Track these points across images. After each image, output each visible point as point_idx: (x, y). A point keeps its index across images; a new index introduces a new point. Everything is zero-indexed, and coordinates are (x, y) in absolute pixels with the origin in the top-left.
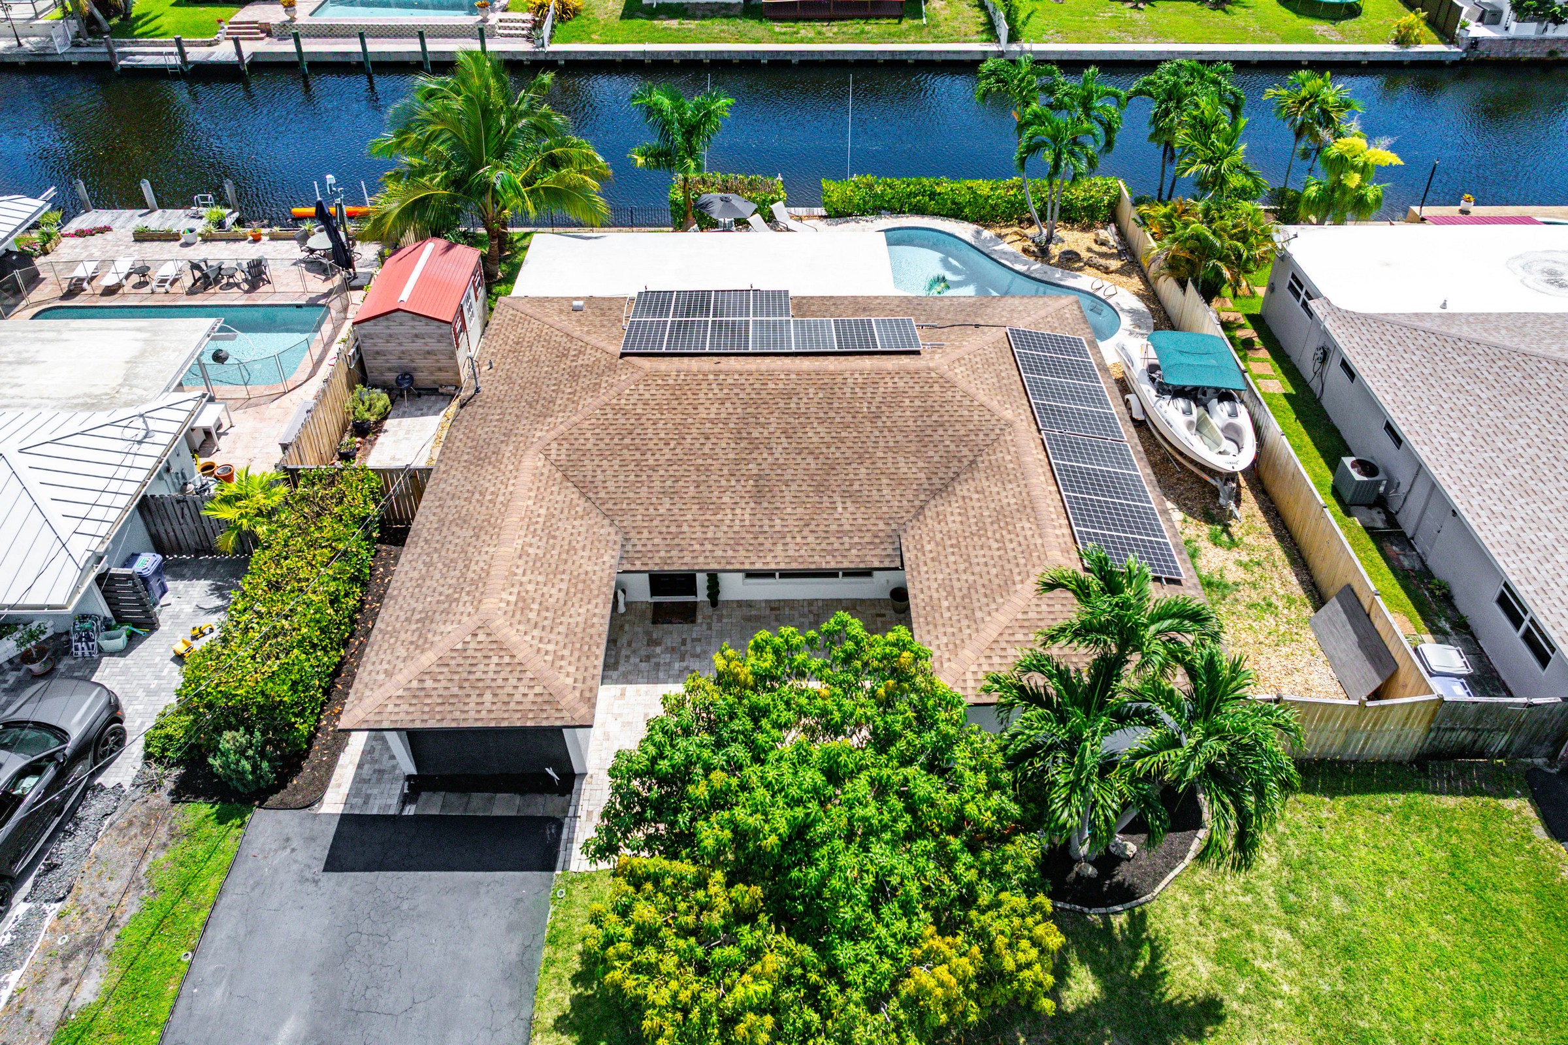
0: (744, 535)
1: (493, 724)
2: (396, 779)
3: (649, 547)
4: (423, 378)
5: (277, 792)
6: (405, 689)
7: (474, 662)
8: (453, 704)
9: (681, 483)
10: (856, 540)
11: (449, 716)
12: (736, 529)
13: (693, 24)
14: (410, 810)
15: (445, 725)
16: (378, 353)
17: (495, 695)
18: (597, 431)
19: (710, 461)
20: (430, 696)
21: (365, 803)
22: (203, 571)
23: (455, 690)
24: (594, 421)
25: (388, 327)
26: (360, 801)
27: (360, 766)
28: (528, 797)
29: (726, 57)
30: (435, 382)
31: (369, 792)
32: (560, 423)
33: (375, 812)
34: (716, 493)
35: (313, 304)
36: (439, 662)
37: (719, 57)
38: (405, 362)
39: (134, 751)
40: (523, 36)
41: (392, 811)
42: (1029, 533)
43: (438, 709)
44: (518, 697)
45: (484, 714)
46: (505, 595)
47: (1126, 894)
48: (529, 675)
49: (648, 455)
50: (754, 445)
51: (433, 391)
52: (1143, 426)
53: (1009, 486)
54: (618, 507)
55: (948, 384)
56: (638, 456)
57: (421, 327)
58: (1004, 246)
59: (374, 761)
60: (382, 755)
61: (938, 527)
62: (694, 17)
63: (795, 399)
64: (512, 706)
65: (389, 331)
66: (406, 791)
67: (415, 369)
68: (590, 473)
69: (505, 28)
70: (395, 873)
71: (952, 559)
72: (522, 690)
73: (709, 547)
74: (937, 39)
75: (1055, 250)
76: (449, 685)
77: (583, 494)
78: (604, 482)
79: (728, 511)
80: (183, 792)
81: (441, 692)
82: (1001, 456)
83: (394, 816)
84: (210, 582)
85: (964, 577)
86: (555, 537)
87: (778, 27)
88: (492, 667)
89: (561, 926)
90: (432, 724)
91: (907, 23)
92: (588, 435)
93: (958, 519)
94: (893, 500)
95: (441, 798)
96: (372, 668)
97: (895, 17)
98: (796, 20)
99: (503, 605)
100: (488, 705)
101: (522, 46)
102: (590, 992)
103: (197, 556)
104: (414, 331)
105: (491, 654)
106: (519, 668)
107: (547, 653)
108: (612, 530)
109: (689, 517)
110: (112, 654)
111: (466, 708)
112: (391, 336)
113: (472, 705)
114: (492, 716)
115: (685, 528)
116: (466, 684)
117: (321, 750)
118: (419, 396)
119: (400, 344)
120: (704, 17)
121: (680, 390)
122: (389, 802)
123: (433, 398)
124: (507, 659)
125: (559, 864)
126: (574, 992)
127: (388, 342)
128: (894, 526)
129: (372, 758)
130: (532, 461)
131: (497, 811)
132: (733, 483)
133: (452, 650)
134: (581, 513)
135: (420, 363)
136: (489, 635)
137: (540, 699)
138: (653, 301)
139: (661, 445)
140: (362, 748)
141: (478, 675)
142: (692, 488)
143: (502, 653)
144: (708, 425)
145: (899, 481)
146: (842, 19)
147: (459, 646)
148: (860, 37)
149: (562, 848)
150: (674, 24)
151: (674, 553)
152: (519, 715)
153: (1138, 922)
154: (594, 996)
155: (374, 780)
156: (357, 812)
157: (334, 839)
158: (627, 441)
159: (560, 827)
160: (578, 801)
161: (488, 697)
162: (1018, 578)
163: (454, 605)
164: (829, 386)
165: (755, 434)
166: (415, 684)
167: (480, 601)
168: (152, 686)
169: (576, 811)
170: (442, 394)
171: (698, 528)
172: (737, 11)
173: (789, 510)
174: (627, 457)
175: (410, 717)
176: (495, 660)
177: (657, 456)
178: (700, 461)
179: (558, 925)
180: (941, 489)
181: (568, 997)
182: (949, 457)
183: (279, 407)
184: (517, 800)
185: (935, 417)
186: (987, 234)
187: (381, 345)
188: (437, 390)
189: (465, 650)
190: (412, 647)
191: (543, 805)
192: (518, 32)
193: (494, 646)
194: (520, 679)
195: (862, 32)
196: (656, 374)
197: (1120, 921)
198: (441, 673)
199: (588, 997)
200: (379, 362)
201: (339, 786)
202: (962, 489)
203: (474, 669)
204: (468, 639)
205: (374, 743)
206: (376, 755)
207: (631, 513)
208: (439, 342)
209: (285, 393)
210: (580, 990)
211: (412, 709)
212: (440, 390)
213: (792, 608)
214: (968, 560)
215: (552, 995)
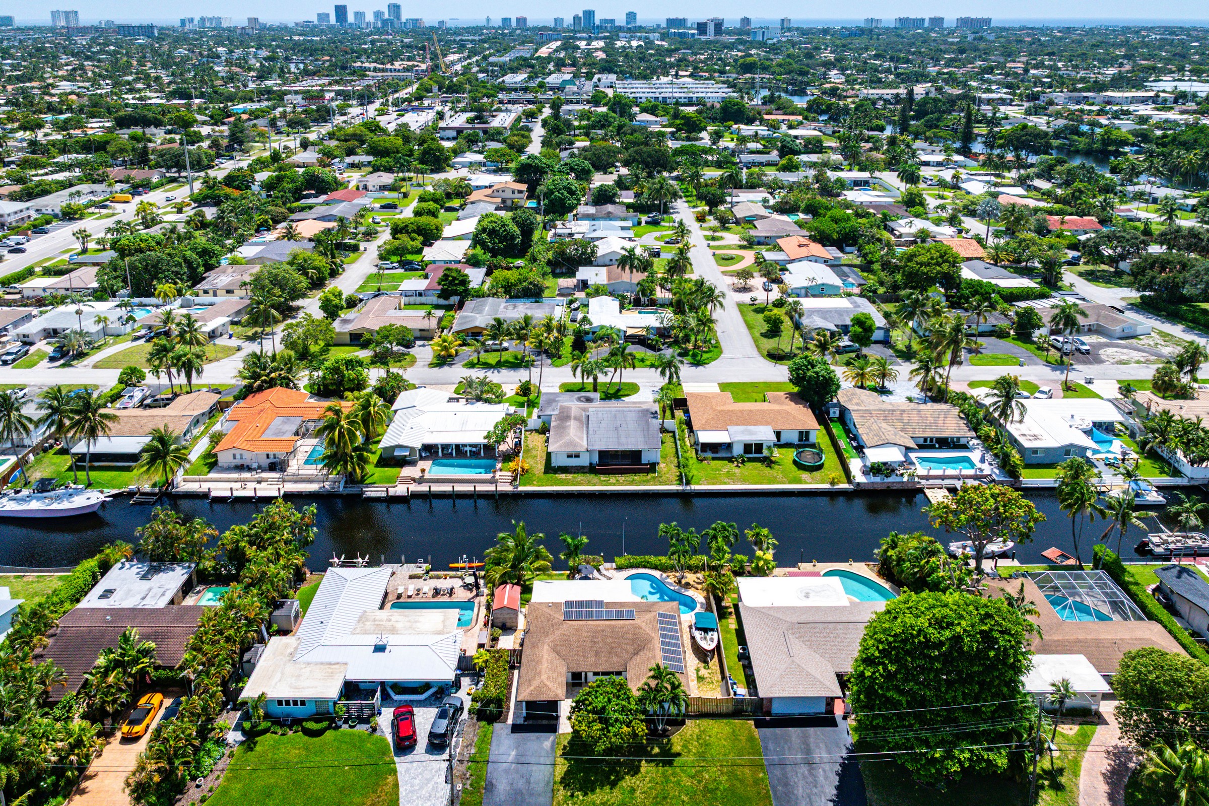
0: (593, 664)
3: (572, 667)
4: (508, 625)
5: (498, 719)
7: (541, 688)
8: (538, 696)
9: (579, 652)
10: (617, 665)
12: (591, 662)
13: (570, 476)
14: (525, 721)
16: (497, 618)
18: (560, 640)
19: (585, 647)
21: (518, 720)
22: (467, 675)
23: (538, 694)
24: (559, 637)
29: (584, 493)
30: (512, 626)
31: (517, 718)
32: (551, 638)
34: (587, 655)
35: (469, 601)
37: (581, 493)
38: (504, 621)
39: (466, 712)
47: (668, 736)
48: (552, 691)
49: (572, 646)
50: (595, 643)
51: (512, 629)
52: (693, 638)
53: (651, 653)
54: (565, 657)
55: (640, 627)
56: (569, 646)
57: (510, 611)
58: (669, 580)
59: (516, 711)
61: (635, 661)
62: (571, 473)
63: (605, 632)
64: (546, 697)
68: (559, 650)
69: (503, 480)
71: (637, 669)
72: (549, 694)
73: (586, 666)
74: (661, 483)
75: (683, 581)
77: (558, 655)
78: (562, 652)
79: (590, 658)
80: (479, 720)
82: (650, 646)
83: (523, 722)
84: (469, 678)
85: (639, 672)
86: (554, 664)
87: (603, 478)
91: (651, 475)
92: (558, 641)
93: (639, 660)
94: (626, 656)
95: (532, 721)
97: (646, 473)
98: (610, 474)
99: (545, 678)
101: (508, 488)
102: (565, 751)
103: (465, 672)
104: (509, 613)
106: (550, 690)
107: (555, 687)
108: (565, 663)
109: (580, 660)
110: (455, 692)
115: (580, 662)
116: (540, 693)
118: (506, 631)
119: (504, 616)
120: (574, 473)
121: (578, 630)
122: (521, 719)
124: (548, 688)
125: (557, 732)
126: (562, 751)
127: (501, 615)
128: (626, 662)
130: (546, 647)
131: (544, 723)
132: (591, 652)
133: (537, 686)
134: (558, 659)
135: (509, 622)
136: (543, 683)
137: (552, 697)
138: (569, 604)
139: (574, 643)
141: (542, 691)
142: (582, 653)
144: (584, 638)
145: (627, 651)
148: (632, 483)
150: (563, 476)
151: (577, 668)
153: (669, 740)
155: (517, 716)
156: (513, 723)
158: (567, 642)
164: (613, 628)
165: (595, 640)
167: (540, 678)
168: (466, 699)
171: (583, 662)
172: (588, 470)
173: (603, 658)
174: (567, 646)
176: (545, 688)
178: (583, 647)
180: (636, 653)
182: (639, 646)
183: (471, 632)
184: (547, 721)
185: (636, 636)
186: (664, 575)
187: (499, 616)
189: (539, 686)
190: (528, 686)
191: (552, 722)
192: (508, 482)
193: (545, 685)
195: (634, 480)
196: (572, 625)
197: (665, 741)
200: (497, 621)
202: (641, 654)
207: (568, 658)
208: (510, 616)
209: (471, 629)
214: (640, 669)
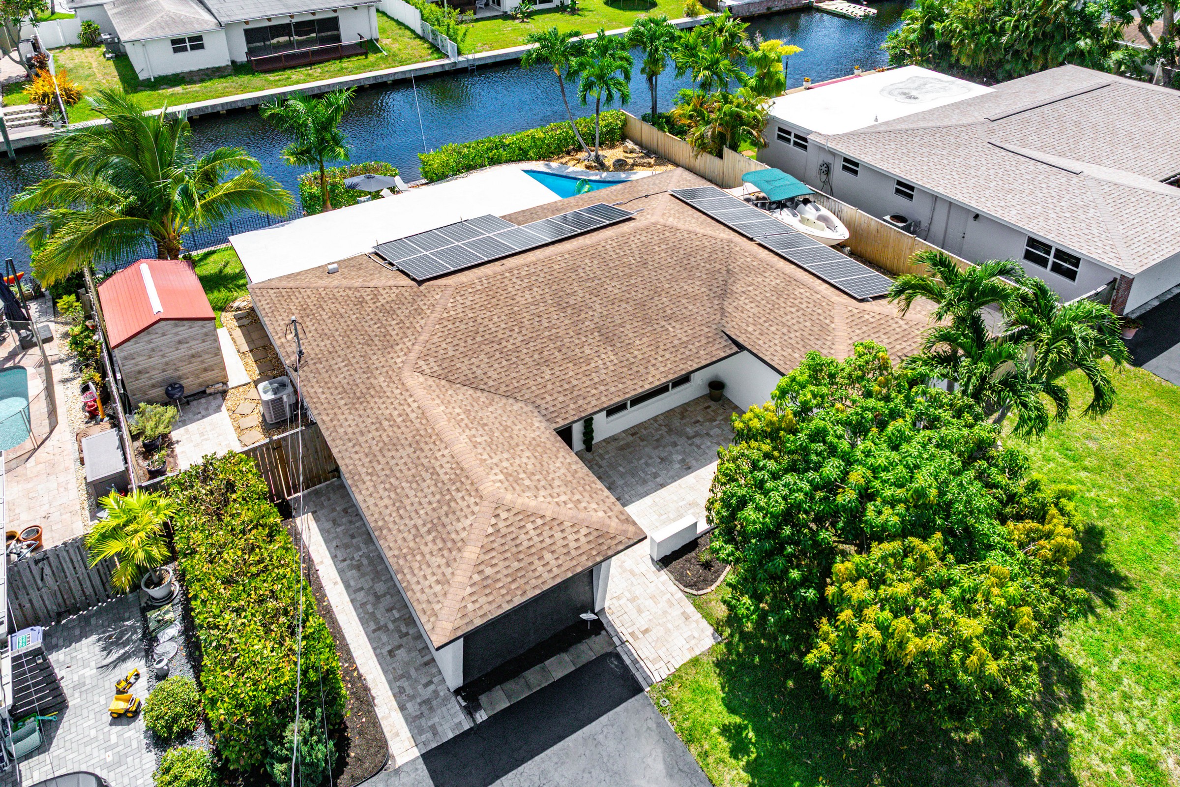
0: (621, 370)
1: (570, 575)
2: (446, 699)
3: (559, 406)
4: (190, 384)
5: (342, 772)
6: (471, 586)
7: (514, 536)
8: (524, 576)
9: (546, 353)
10: (697, 344)
11: (528, 587)
12: (612, 368)
13: (196, 87)
14: (481, 716)
15: (530, 594)
16: (140, 372)
17: (553, 552)
18: (448, 340)
19: (554, 331)
20: (499, 580)
21: (435, 734)
22: (77, 632)
23: (516, 565)
24: (439, 334)
25: (150, 342)
26: (429, 735)
27: (402, 708)
28: (572, 650)
29: (240, 105)
30: (201, 385)
31: (430, 724)
32: (414, 346)
33: (451, 736)
34: (577, 350)
36: (484, 550)
37: (233, 106)
38: (170, 373)
40: (36, 124)
41: (467, 726)
42: (808, 294)
43: (513, 586)
44: (573, 545)
45: (556, 571)
46: (492, 477)
48: (567, 524)
49: (504, 343)
50: (577, 309)
51: (202, 394)
53: (767, 275)
54: (511, 387)
55: (673, 229)
56: (497, 347)
57: (184, 331)
58: (571, 169)
59: (412, 698)
60: (414, 688)
61: (744, 316)
63: (580, 270)
64: (574, 553)
65: (151, 346)
66: (464, 704)
67: (180, 378)
68: (468, 372)
69: (13, 120)
70: (514, 772)
71: (773, 329)
72: (571, 537)
73: (602, 388)
74: (402, 63)
75: (608, 163)
76: (507, 563)
77: (476, 388)
78: (485, 373)
79: (596, 359)
81: (506, 572)
83: (471, 729)
84: (94, 637)
85: (792, 335)
86: (485, 425)
87: (272, 77)
88: (532, 533)
89: (687, 725)
90: (518, 600)
91: (372, 57)
92: (444, 346)
93: (753, 305)
94: (700, 311)
95: (501, 692)
96: (420, 587)
97: (361, 54)
98: (284, 69)
99: (499, 484)
100: (553, 563)
101: (39, 132)
102: (753, 756)
103: (58, 622)
104: (177, 338)
105: (522, 523)
106: (555, 523)
107: (565, 503)
108: (520, 404)
109: (571, 373)
110: (28, 756)
111: (537, 574)
112: (153, 350)
113: (540, 569)
114: (563, 569)
115: (575, 382)
116: (521, 556)
117: (355, 714)
118: (188, 403)
119: (163, 356)
120: (202, 81)
121: (491, 291)
122: (456, 721)
123: (203, 400)
124: (539, 522)
125: (643, 684)
126: (742, 763)
127: (150, 357)
128: (714, 327)
129: (408, 696)
130: (413, 380)
131: (558, 675)
132: (584, 339)
133: (487, 536)
134: (487, 402)
135: (185, 369)
136: (508, 510)
137: (591, 538)
139: (509, 333)
140: (390, 693)
141: (526, 544)
142: (557, 354)
143: (532, 519)
144: (533, 307)
145: (693, 298)
146: (321, 63)
147: (490, 530)
148: (341, 71)
149: (634, 671)
150: (177, 90)
151: (580, 402)
152: (584, 557)
154: (758, 756)
155: (426, 712)
156: (434, 745)
157: (432, 778)
158: (479, 339)
159: (618, 656)
160: (616, 631)
161: (548, 556)
162: (827, 321)
163: (453, 504)
164: (596, 254)
165: (572, 302)
166: (476, 577)
167: (477, 490)
168: (109, 760)
169: (620, 639)
170: (210, 394)
171: (584, 379)
172: (229, 71)
173: (638, 342)
174: (488, 350)
175: (494, 605)
176: (530, 526)
177: (512, 341)
178: (547, 334)
179: (684, 726)
180: (724, 293)
181: (741, 771)
182: (712, 273)
183: (37, 463)
184: (565, 657)
185: (682, 252)
186: (554, 164)
187: (143, 362)
188: (204, 392)
189: (498, 531)
190: (445, 553)
191: (589, 650)
192: (29, 121)
193: (520, 517)
194: (563, 531)
195: (342, 68)
196: (463, 286)
198: (493, 557)
199: (755, 760)
200: (143, 381)
201: (397, 734)
202: (738, 288)
203: (518, 542)
204: (493, 521)
205: (398, 684)
206: (409, 691)
207: (525, 387)
208: (204, 341)
209: (35, 450)
210: (745, 758)
211: (491, 598)
212: (208, 391)
213: (645, 428)
214: (784, 325)
215: (728, 778)
